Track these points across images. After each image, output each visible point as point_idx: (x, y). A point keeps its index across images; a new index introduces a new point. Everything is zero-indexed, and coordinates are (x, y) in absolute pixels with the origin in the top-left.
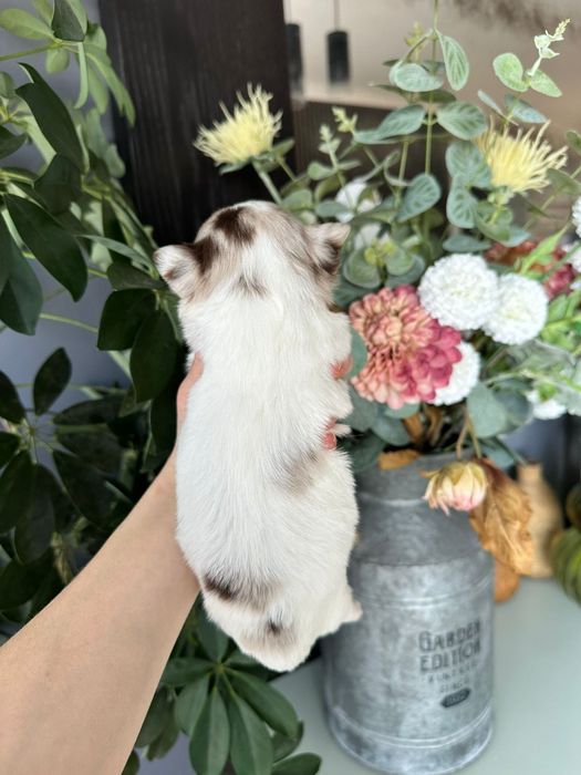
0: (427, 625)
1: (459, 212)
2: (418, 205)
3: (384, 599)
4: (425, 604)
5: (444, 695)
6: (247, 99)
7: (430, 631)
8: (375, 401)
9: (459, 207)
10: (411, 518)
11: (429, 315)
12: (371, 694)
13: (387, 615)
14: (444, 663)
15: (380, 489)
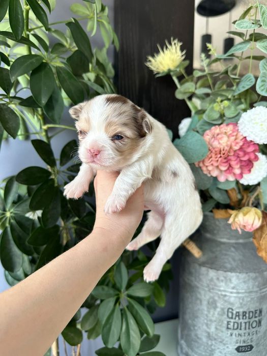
0: (232, 304)
1: (262, 88)
2: (243, 87)
3: (211, 286)
4: (231, 293)
5: (238, 345)
6: (170, 44)
7: (234, 308)
8: (212, 176)
9: (262, 86)
10: (230, 248)
11: (242, 135)
12: (199, 336)
13: (211, 295)
14: (239, 327)
15: (215, 232)
